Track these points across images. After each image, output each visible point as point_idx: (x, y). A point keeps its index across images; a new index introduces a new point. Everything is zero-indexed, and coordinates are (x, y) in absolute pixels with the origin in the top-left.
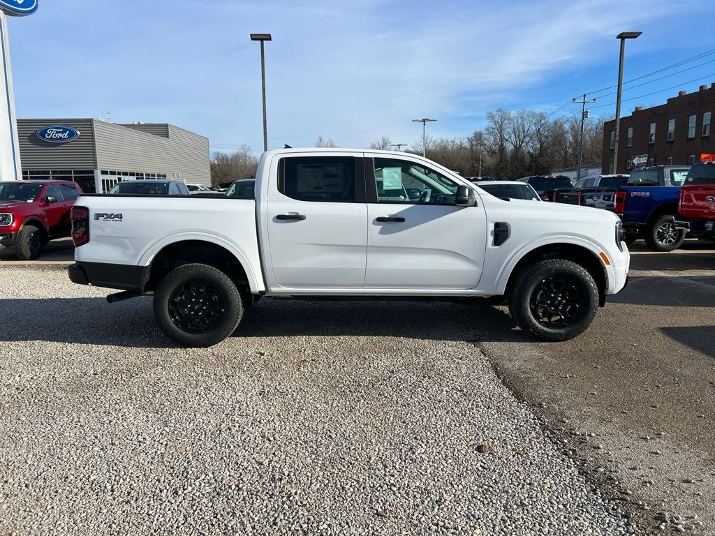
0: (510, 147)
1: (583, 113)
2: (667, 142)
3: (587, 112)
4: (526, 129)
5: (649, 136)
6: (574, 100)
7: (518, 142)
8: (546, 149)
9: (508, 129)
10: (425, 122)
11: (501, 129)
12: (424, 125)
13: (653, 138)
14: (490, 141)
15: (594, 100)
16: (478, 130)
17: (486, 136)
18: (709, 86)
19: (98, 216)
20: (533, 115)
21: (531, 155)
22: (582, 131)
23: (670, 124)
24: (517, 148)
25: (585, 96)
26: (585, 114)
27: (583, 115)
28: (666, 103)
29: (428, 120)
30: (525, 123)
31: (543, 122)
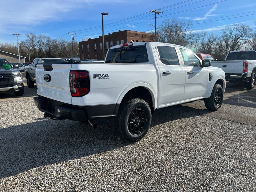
0: (37, 48)
1: (72, 38)
2: (100, 50)
3: (73, 38)
4: (43, 42)
5: (94, 48)
6: (69, 33)
7: (40, 47)
8: (52, 50)
9: (36, 41)
10: (17, 35)
11: (33, 41)
12: (17, 36)
13: (96, 48)
14: (28, 45)
15: (75, 34)
16: (23, 41)
17: (27, 43)
18: (111, 34)
19: (95, 76)
20: (45, 37)
21: (46, 52)
22: (72, 44)
23: (101, 44)
24: (40, 49)
25: (72, 32)
26: (73, 39)
27: (72, 39)
28: (99, 37)
29: (19, 34)
30: (42, 39)
31: (49, 40)
